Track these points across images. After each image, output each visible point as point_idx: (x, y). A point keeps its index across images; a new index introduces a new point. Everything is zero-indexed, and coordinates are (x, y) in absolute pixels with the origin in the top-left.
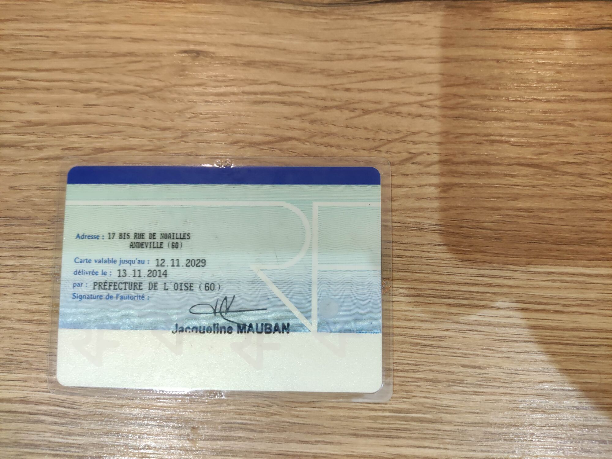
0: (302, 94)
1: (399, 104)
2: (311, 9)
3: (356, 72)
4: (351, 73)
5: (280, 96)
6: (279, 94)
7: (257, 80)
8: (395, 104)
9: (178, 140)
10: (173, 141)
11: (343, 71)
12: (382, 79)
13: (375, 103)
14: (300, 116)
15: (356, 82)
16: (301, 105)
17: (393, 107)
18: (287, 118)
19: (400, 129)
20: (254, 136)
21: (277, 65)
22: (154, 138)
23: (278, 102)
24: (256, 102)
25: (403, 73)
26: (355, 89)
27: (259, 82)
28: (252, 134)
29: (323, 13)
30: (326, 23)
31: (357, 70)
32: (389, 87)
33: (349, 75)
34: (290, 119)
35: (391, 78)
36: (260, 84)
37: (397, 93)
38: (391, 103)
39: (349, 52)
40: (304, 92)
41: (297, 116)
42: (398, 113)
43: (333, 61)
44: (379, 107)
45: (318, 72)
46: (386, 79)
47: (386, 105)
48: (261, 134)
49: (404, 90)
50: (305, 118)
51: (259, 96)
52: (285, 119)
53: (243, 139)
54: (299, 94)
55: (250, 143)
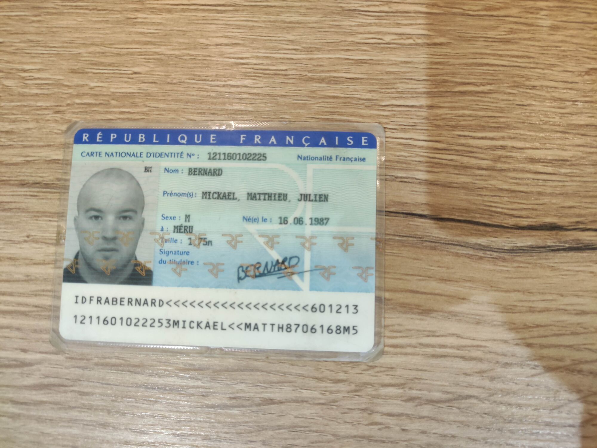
0: (481, 349)
1: (581, 362)
2: (491, 255)
3: (538, 326)
4: (533, 327)
5: (459, 350)
6: (459, 348)
7: (434, 332)
8: (577, 362)
9: (351, 395)
10: (346, 395)
11: (525, 325)
12: (564, 334)
13: (557, 360)
14: (481, 372)
15: (538, 337)
16: (480, 360)
17: (575, 364)
18: (466, 374)
19: (582, 388)
20: (431, 393)
21: (455, 316)
22: (326, 391)
23: (457, 357)
24: (434, 356)
25: (585, 329)
26: (536, 344)
27: (438, 334)
28: (429, 391)
29: (504, 260)
30: (507, 271)
31: (539, 324)
32: (571, 343)
33: (531, 329)
34: (469, 375)
35: (573, 334)
36: (438, 336)
37: (578, 350)
38: (573, 360)
39: (530, 304)
40: (485, 347)
41: (476, 372)
42: (580, 372)
43: (515, 313)
44: (561, 364)
45: (499, 325)
46: (568, 335)
47: (568, 362)
48: (438, 391)
49: (586, 346)
50: (485, 375)
51: (438, 350)
52: (464, 375)
53: (420, 396)
54: (479, 348)
55: (427, 400)
